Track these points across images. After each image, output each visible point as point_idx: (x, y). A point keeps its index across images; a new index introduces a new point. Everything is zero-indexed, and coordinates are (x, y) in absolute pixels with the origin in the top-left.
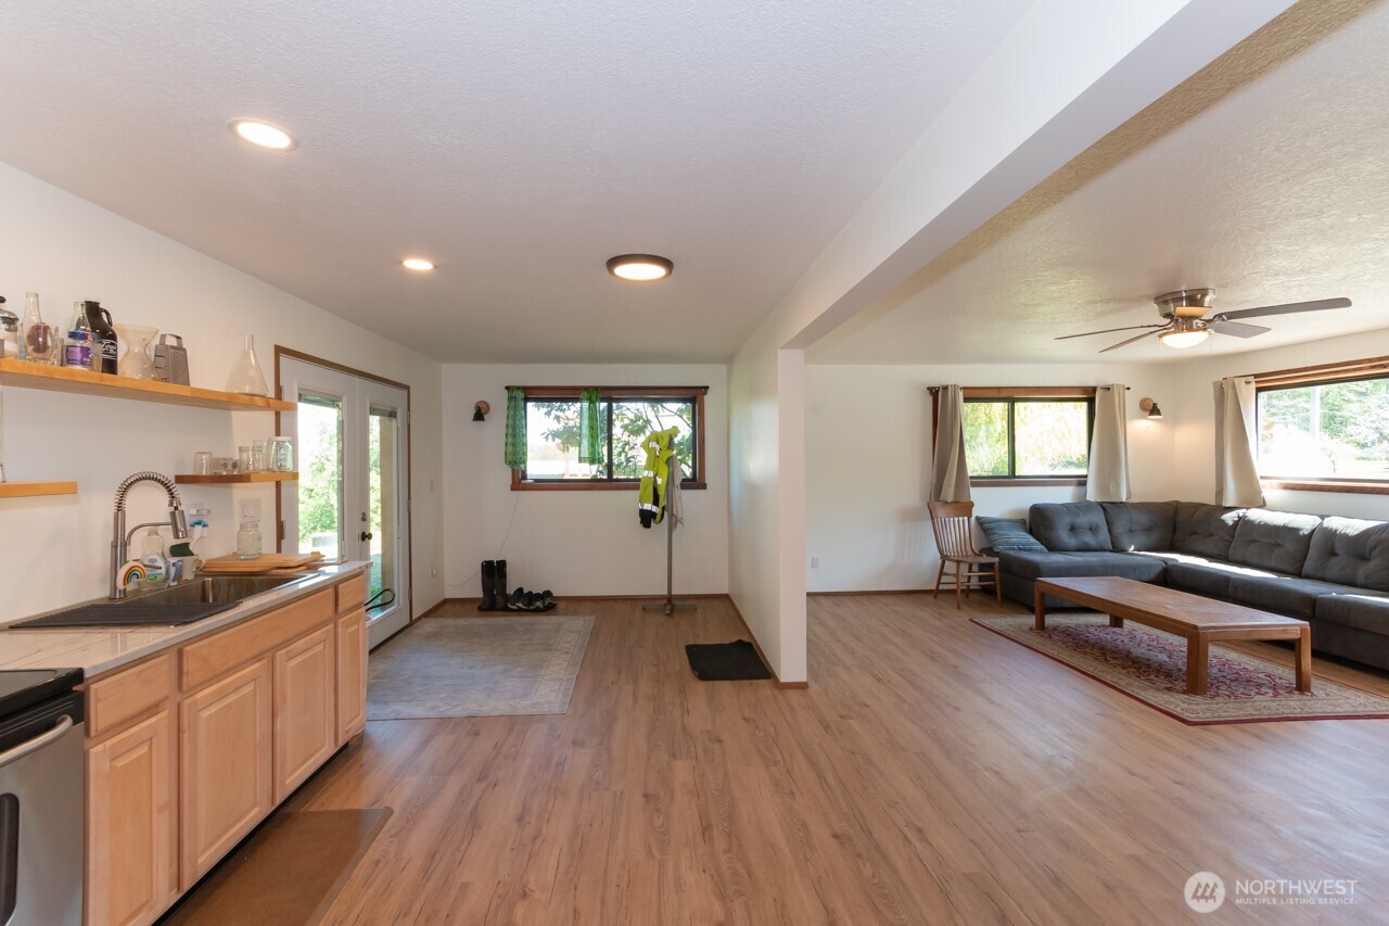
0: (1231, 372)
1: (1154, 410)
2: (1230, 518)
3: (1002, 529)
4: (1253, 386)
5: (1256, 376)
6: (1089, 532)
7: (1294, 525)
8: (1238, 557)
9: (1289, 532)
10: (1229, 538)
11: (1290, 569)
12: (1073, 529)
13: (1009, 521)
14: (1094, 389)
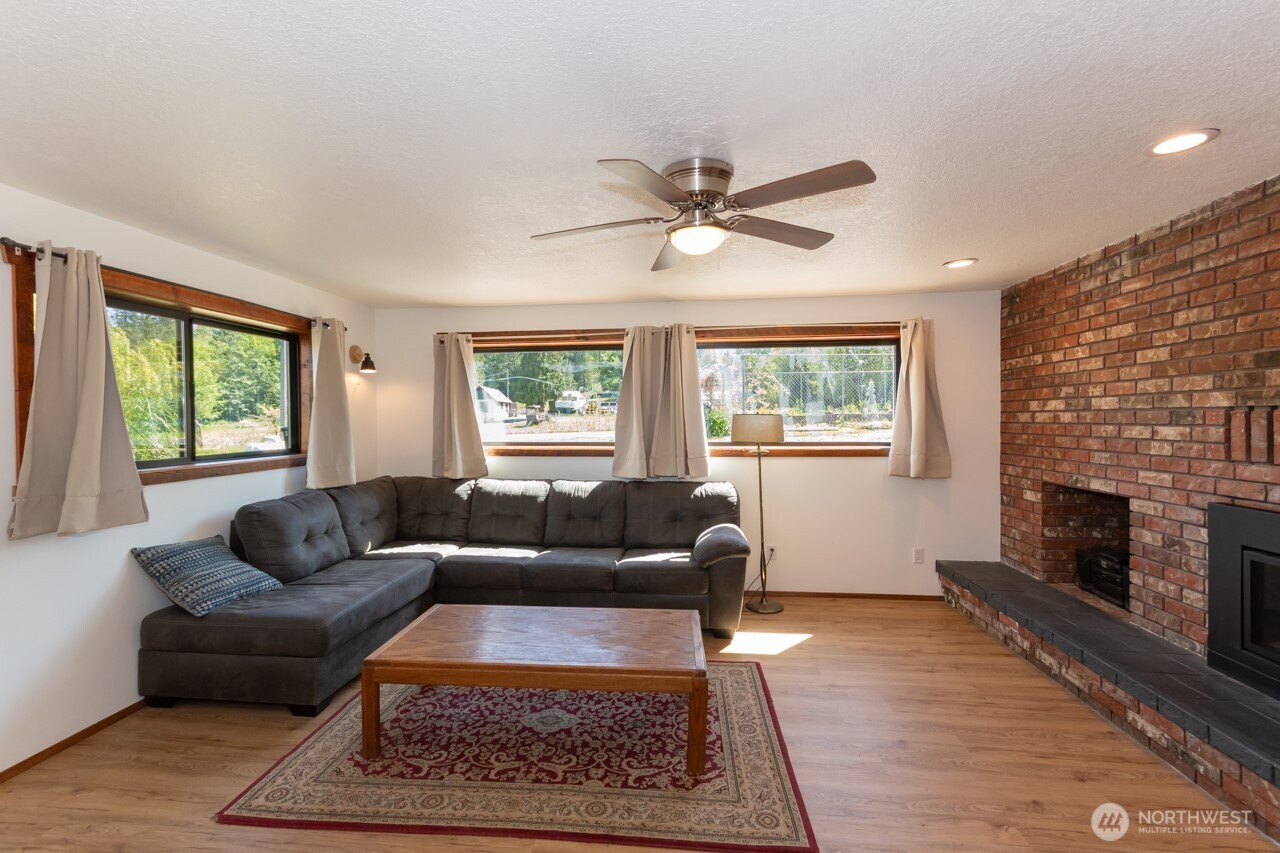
0: (452, 326)
1: (368, 364)
2: (463, 490)
3: (195, 564)
4: (472, 345)
5: (474, 334)
6: (325, 537)
7: (531, 493)
8: (482, 535)
9: (527, 500)
10: (466, 515)
11: (532, 539)
12: (309, 539)
13: (202, 544)
14: (308, 323)
